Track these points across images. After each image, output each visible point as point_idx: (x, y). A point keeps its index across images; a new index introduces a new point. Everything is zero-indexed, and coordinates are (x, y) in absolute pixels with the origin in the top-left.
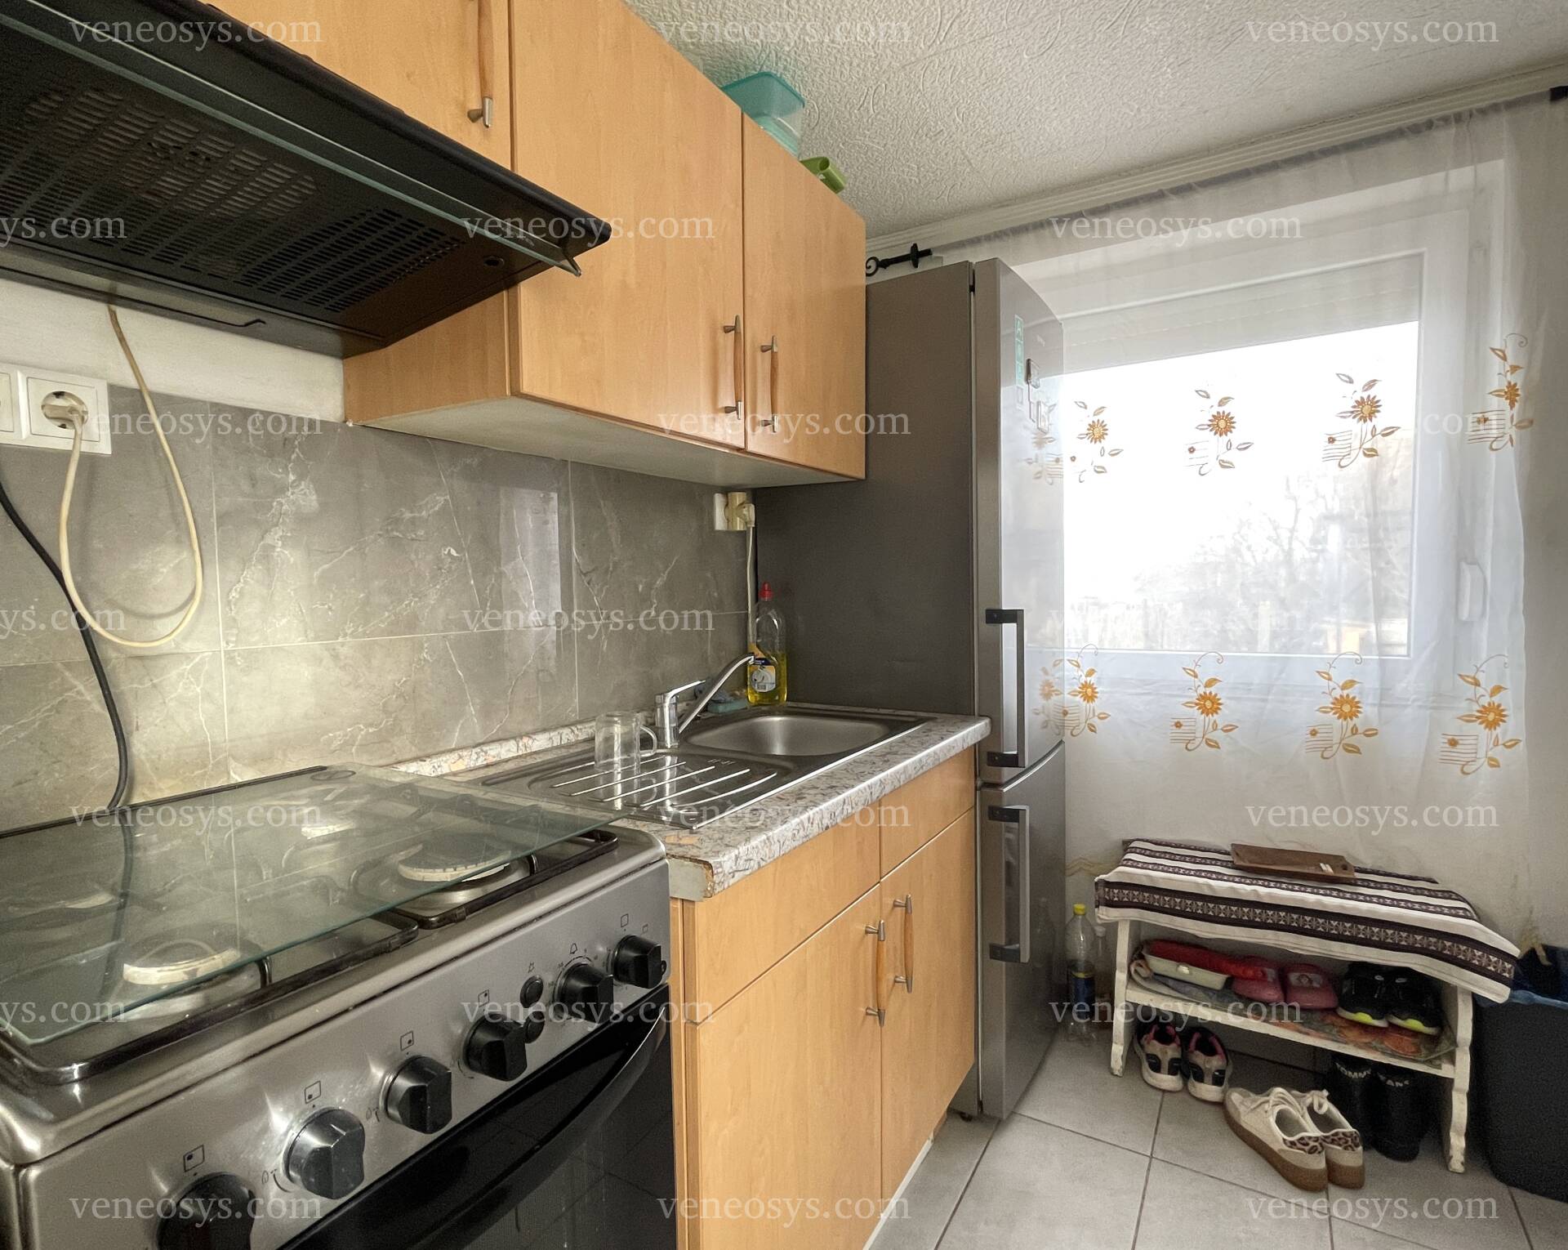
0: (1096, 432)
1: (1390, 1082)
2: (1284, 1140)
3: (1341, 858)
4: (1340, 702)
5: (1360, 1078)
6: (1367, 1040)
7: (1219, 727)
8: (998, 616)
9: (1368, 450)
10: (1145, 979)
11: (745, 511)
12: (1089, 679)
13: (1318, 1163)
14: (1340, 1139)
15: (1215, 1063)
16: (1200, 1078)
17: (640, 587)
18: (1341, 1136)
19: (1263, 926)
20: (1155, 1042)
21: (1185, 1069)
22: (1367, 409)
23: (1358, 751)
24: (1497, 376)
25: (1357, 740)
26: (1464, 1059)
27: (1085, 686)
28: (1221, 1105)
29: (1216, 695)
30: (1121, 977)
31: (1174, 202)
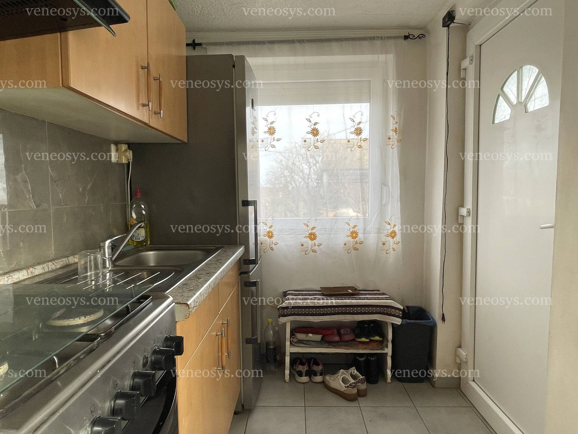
0: (271, 131)
1: (372, 359)
2: (345, 386)
3: (353, 287)
4: (352, 233)
5: (363, 360)
6: (365, 347)
7: (316, 245)
8: (246, 203)
9: (359, 146)
10: (295, 343)
11: (128, 154)
12: (270, 229)
13: (355, 391)
14: (360, 381)
15: (320, 368)
16: (315, 375)
17: (81, 189)
18: (361, 380)
19: (335, 314)
20: (300, 366)
21: (310, 373)
22: (358, 132)
23: (358, 250)
24: (392, 125)
25: (358, 246)
26: (390, 345)
27: (269, 232)
28: (323, 382)
29: (315, 233)
30: (288, 343)
31: (297, 45)
